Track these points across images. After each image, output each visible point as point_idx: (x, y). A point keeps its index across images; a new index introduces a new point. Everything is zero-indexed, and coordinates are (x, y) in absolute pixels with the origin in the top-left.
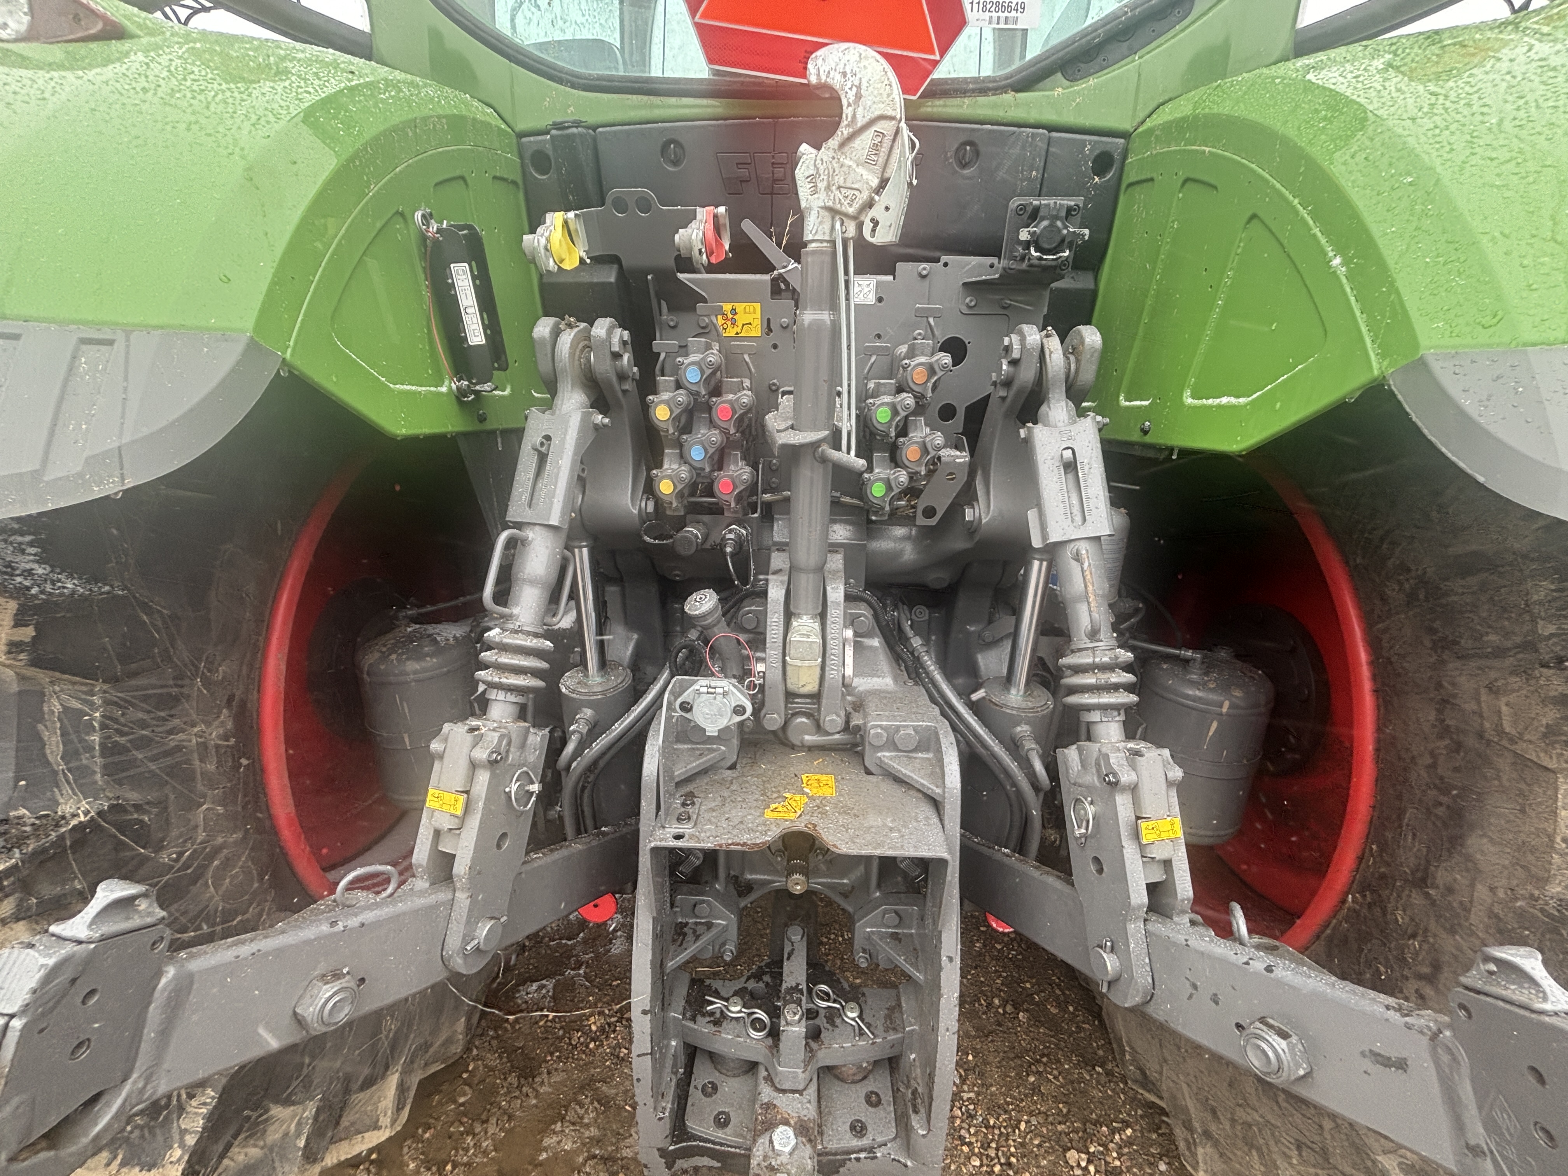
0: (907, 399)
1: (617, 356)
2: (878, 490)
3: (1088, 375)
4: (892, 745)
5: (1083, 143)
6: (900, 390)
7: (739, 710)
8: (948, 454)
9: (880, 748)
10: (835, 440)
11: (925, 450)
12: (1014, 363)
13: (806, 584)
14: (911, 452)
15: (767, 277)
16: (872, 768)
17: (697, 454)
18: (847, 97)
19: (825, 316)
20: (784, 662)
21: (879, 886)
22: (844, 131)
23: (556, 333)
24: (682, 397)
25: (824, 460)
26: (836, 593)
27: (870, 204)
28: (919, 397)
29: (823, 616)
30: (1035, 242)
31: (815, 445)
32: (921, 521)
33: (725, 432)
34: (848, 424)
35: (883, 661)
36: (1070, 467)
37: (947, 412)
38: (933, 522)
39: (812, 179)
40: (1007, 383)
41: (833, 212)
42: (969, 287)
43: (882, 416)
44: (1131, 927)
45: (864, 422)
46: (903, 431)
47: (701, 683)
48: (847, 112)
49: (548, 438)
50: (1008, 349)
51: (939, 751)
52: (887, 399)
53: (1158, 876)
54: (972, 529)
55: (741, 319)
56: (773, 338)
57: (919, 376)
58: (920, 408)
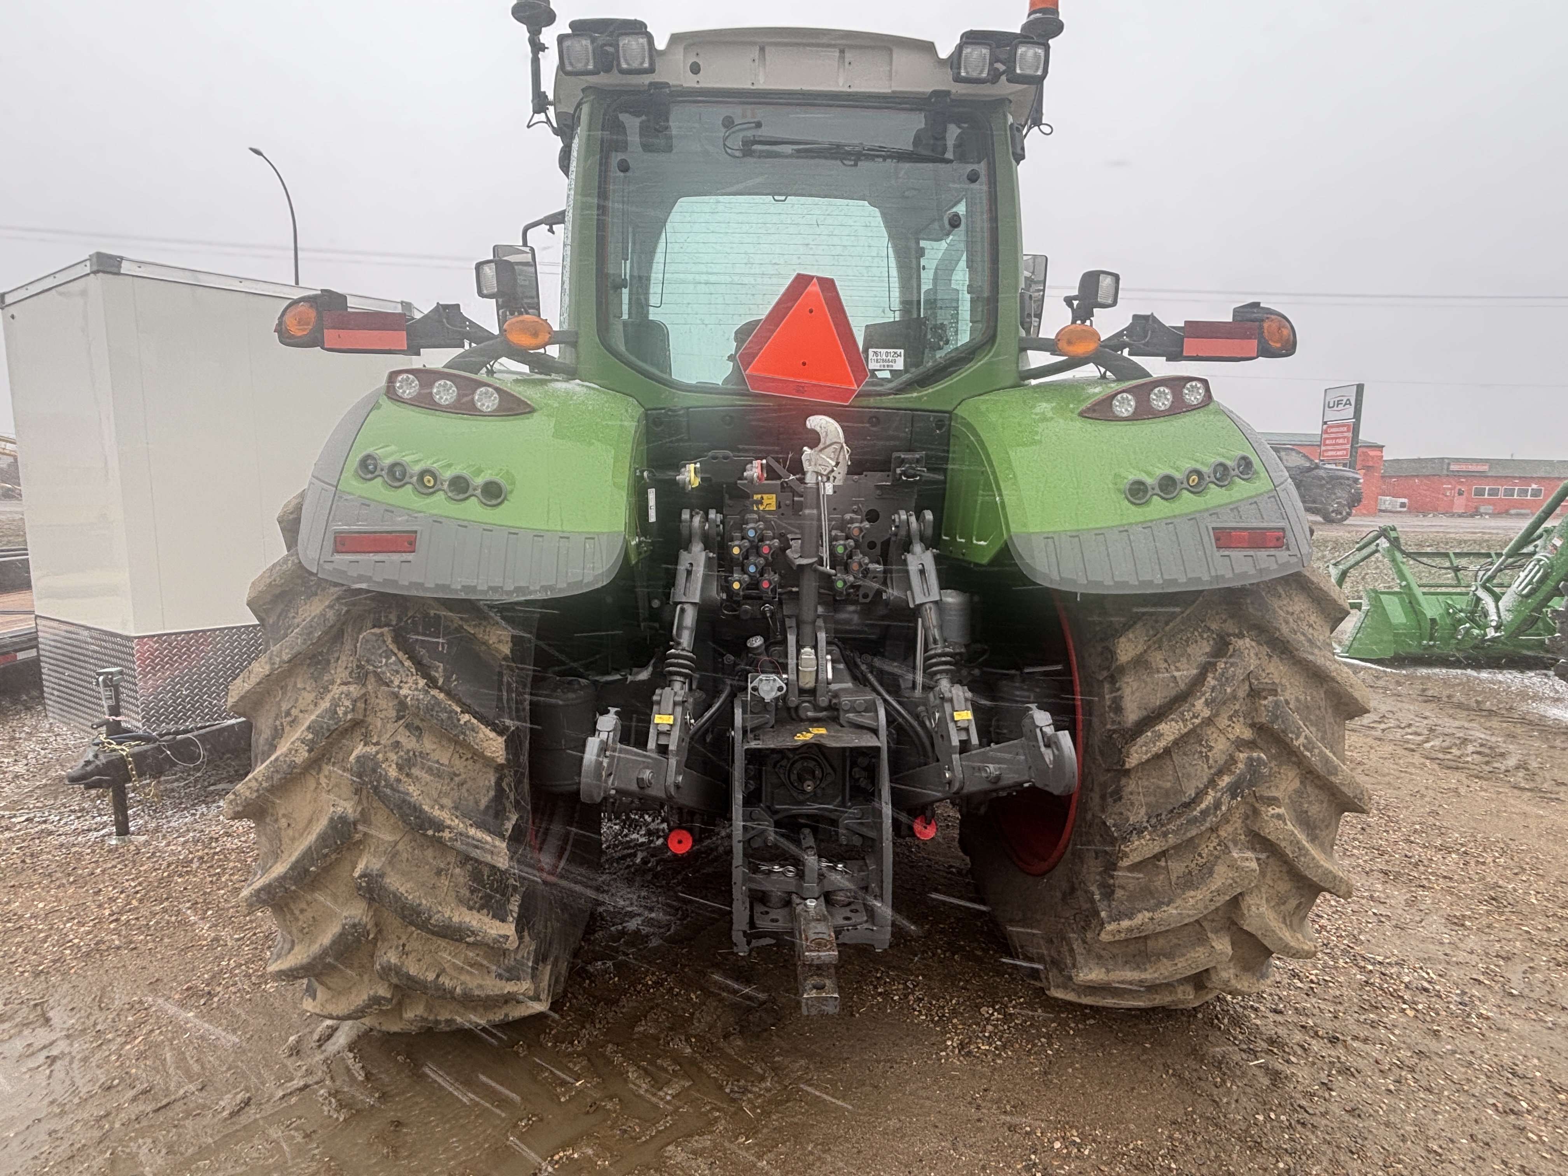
0: (851, 542)
1: (718, 526)
2: (840, 584)
3: (929, 532)
4: (853, 710)
5: (929, 417)
6: (847, 538)
7: (780, 689)
8: (872, 566)
9: (848, 711)
10: (821, 562)
11: (860, 565)
12: (896, 527)
13: (807, 630)
14: (855, 566)
15: (779, 482)
16: (844, 724)
17: (752, 569)
18: (822, 435)
19: (815, 511)
20: (798, 670)
21: (850, 800)
22: (821, 446)
23: (692, 516)
24: (746, 543)
25: (816, 570)
26: (822, 636)
27: (833, 471)
28: (856, 541)
29: (815, 647)
30: (904, 473)
31: (812, 564)
32: (862, 600)
33: (766, 559)
34: (826, 555)
35: (846, 675)
36: (922, 572)
37: (872, 545)
38: (868, 600)
39: (809, 461)
40: (896, 535)
41: (818, 473)
42: (879, 487)
43: (840, 550)
44: (954, 756)
45: (833, 554)
46: (850, 557)
47: (762, 677)
48: (822, 440)
49: (691, 564)
50: (894, 521)
51: (876, 711)
52: (842, 542)
53: (964, 737)
54: (887, 603)
55: (765, 502)
56: (781, 511)
57: (856, 532)
58: (857, 546)
